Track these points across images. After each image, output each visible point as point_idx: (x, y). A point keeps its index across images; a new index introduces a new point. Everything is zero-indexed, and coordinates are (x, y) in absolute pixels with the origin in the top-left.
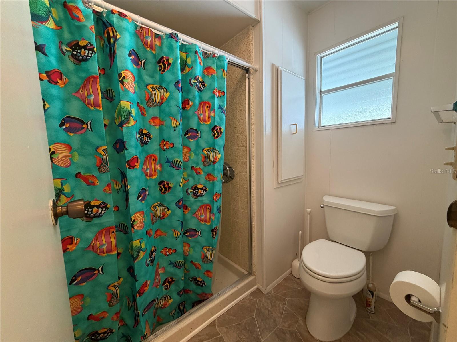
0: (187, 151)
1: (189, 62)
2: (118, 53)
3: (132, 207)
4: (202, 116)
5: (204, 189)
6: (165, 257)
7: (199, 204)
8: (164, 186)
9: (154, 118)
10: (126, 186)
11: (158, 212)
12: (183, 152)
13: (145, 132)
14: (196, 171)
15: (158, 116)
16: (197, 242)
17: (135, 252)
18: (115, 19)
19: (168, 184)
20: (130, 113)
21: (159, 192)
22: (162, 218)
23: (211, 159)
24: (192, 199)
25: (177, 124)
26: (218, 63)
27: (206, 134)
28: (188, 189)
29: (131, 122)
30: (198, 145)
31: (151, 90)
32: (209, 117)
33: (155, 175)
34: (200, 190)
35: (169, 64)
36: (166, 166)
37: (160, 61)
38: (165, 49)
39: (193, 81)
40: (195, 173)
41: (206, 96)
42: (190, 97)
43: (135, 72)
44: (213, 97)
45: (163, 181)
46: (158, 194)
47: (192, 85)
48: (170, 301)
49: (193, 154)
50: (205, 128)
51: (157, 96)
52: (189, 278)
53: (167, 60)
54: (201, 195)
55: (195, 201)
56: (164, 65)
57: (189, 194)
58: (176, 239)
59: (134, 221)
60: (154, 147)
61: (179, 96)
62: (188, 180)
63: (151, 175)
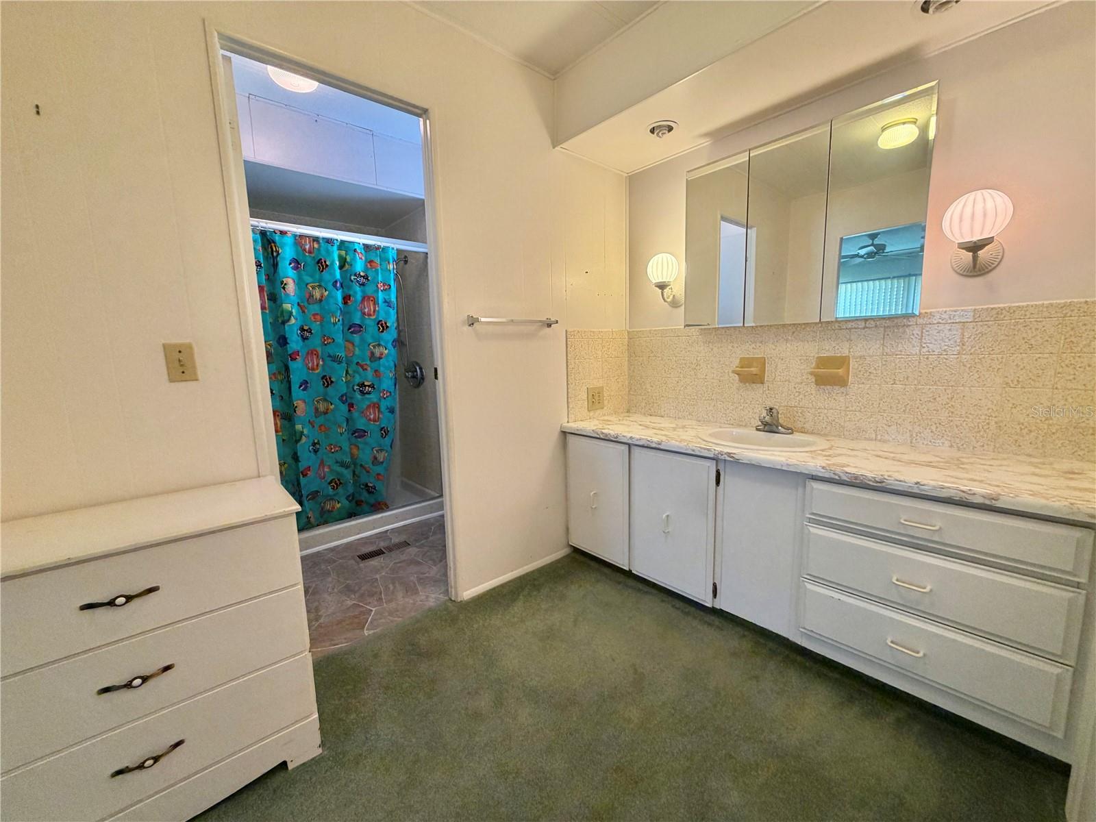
0: (350, 347)
1: (348, 260)
2: (280, 265)
3: (294, 394)
4: (366, 310)
5: (372, 386)
6: (331, 455)
7: (367, 403)
8: (326, 380)
9: (315, 315)
10: (289, 377)
11: (322, 407)
12: (345, 347)
13: (306, 328)
14: (362, 366)
15: (319, 312)
16: (366, 443)
17: (298, 435)
18: (277, 238)
19: (330, 378)
20: (291, 313)
21: (322, 386)
22: (326, 413)
23: (377, 354)
24: (358, 396)
25: (337, 320)
26: (383, 255)
27: (371, 328)
28: (354, 386)
29: (293, 321)
30: (363, 340)
31: (311, 289)
32: (374, 311)
33: (317, 369)
34: (367, 388)
35: (327, 266)
36: (328, 361)
37: (319, 261)
38: (323, 252)
39: (353, 277)
40: (361, 370)
41: (370, 290)
42: (351, 293)
43: (295, 277)
44: (377, 291)
45: (325, 376)
46: (321, 388)
47: (352, 281)
48: (338, 506)
49: (357, 349)
50: (370, 323)
51: (317, 294)
52: (360, 485)
53: (325, 262)
54: (369, 393)
55: (363, 399)
56: (322, 266)
57: (355, 391)
58: (341, 435)
59: (296, 407)
60: (315, 342)
61: (339, 295)
62: (354, 376)
63: (313, 369)
